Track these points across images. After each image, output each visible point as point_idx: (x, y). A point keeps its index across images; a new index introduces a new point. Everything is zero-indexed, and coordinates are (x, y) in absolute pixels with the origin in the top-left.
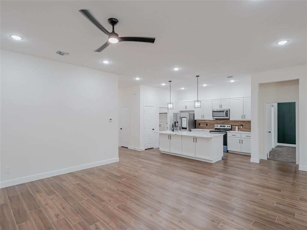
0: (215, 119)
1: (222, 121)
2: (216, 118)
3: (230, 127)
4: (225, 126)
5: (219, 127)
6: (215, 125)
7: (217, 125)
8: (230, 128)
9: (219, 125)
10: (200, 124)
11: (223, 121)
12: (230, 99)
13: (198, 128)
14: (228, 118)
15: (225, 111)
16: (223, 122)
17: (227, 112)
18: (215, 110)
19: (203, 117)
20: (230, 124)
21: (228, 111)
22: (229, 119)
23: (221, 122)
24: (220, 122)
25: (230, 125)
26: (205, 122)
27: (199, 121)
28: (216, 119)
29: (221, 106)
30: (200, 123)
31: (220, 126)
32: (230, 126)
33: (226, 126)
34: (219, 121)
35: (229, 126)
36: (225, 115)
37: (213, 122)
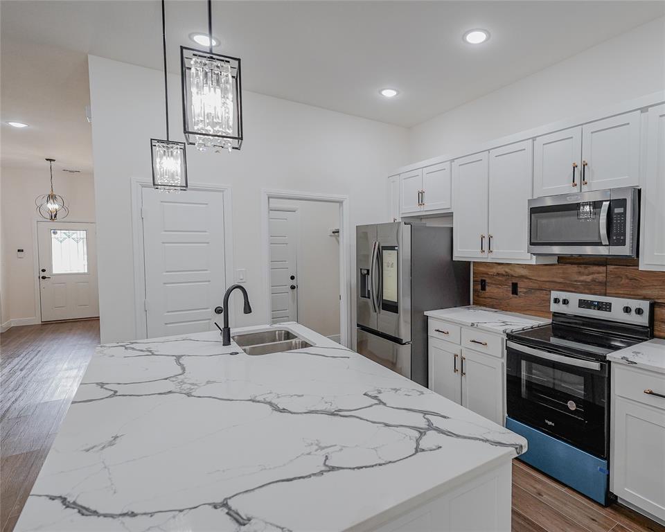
0: (554, 260)
1: (596, 268)
2: (557, 250)
3: (639, 311)
4: (607, 307)
5: (573, 309)
6: (554, 294)
7: (562, 295)
8: (643, 320)
9: (574, 298)
10: (483, 285)
11: (599, 273)
12: (644, 110)
13: (477, 303)
14: (625, 250)
15: (606, 204)
16: (601, 277)
17: (617, 210)
18: (549, 203)
19: (486, 247)
20: (644, 292)
21: (622, 203)
22: (631, 261)
23: (589, 279)
24: (582, 278)
25: (645, 298)
26: (507, 275)
27: (482, 269)
28: (562, 259)
29: (581, 173)
30: (488, 281)
31: (583, 304)
32: (645, 305)
33: (618, 304)
34: (575, 268)
35: (634, 304)
36: (603, 231)
37: (545, 276)
